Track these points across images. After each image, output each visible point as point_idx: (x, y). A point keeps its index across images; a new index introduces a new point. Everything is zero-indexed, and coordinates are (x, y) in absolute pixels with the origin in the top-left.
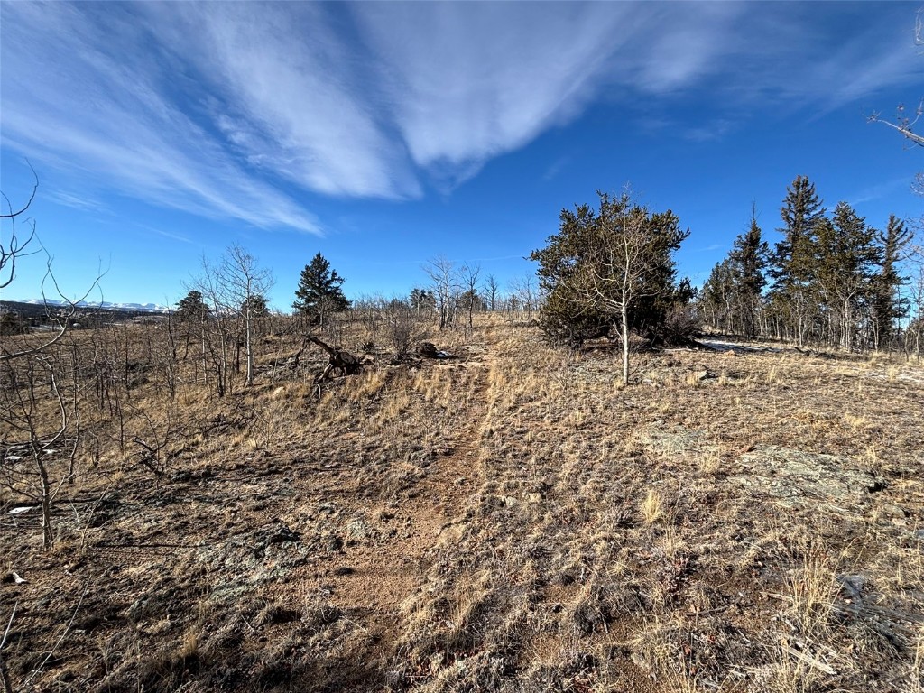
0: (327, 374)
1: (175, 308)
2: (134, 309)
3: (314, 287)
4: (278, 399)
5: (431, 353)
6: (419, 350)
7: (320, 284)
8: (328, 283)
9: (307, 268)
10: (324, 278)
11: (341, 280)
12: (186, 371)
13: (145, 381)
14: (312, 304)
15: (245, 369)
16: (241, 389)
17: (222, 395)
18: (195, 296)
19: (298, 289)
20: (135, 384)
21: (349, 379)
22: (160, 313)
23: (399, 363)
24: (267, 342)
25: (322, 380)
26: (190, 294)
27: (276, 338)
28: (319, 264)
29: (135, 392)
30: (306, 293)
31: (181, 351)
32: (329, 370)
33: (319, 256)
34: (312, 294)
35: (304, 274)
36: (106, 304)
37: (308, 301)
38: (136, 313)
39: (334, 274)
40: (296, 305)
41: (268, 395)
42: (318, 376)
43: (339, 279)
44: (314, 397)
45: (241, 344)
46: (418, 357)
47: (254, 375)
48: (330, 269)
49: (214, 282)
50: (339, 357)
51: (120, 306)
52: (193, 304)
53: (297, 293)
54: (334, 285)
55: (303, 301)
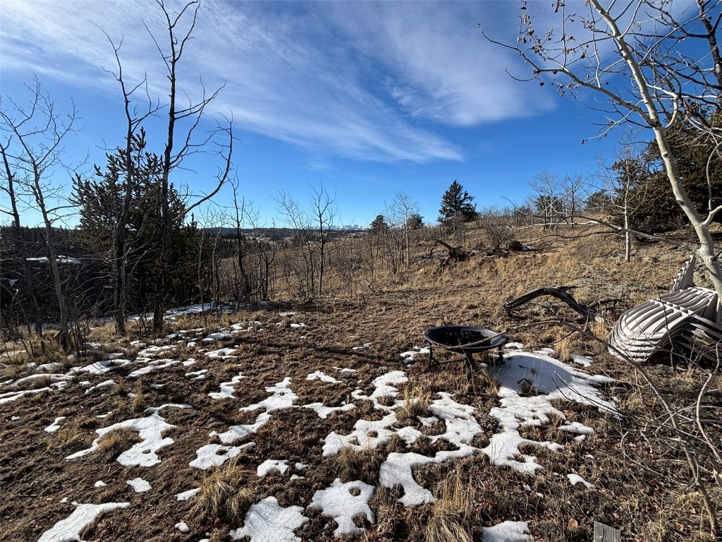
0: (447, 261)
1: (370, 227)
2: (347, 229)
3: (452, 206)
4: (421, 274)
5: (517, 247)
6: (508, 246)
7: (456, 203)
8: (461, 201)
9: (447, 192)
10: (459, 198)
11: (471, 198)
12: (377, 263)
13: (360, 268)
14: (450, 218)
15: (406, 260)
16: (404, 271)
17: (395, 273)
18: (380, 218)
19: (441, 208)
20: (356, 269)
21: (459, 264)
22: (362, 231)
23: (493, 254)
24: (420, 245)
25: (444, 265)
26: (378, 217)
27: (425, 243)
28: (456, 188)
29: (356, 273)
30: (446, 210)
31: (375, 252)
32: (449, 259)
33: (455, 183)
34: (450, 210)
35: (444, 197)
36: (334, 227)
37: (447, 216)
38: (348, 232)
39: (466, 194)
40: (440, 220)
41: (416, 273)
42: (442, 262)
43: (469, 198)
44: (439, 272)
45: (404, 247)
46: (507, 250)
47: (410, 264)
48: (463, 191)
49: (389, 213)
50: (454, 251)
51: (341, 227)
52: (379, 223)
53: (440, 211)
54: (466, 202)
55: (444, 217)
